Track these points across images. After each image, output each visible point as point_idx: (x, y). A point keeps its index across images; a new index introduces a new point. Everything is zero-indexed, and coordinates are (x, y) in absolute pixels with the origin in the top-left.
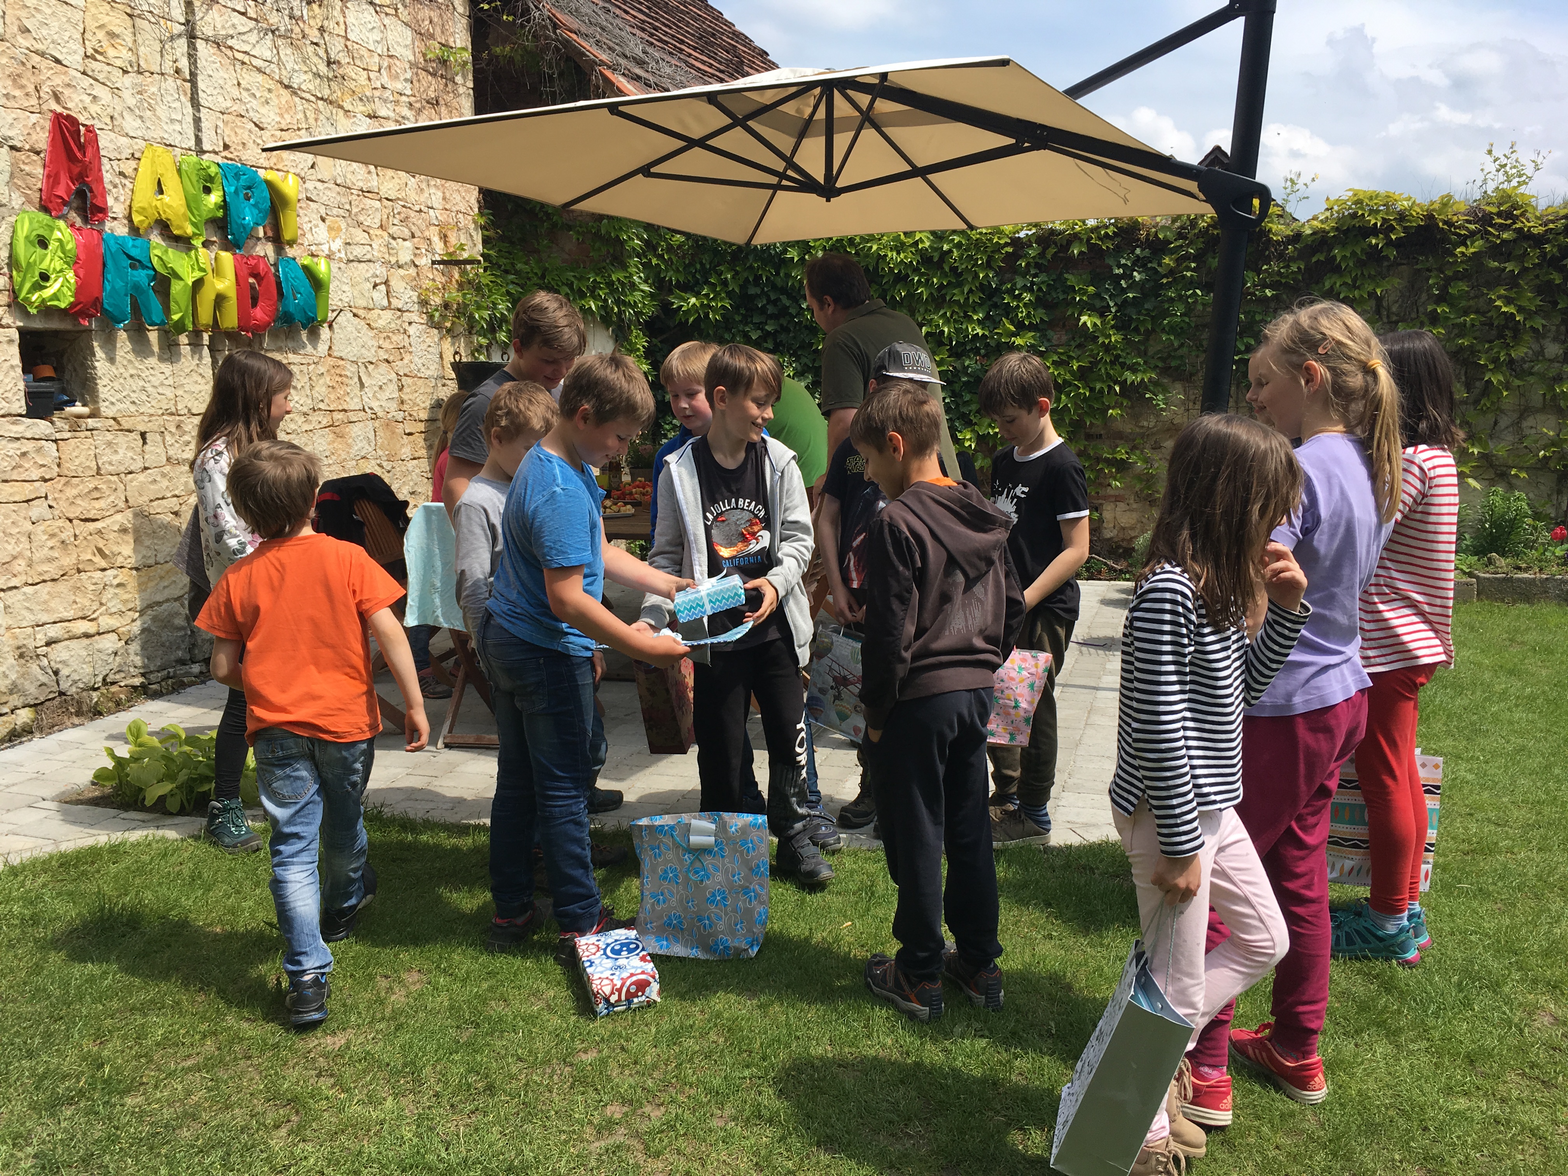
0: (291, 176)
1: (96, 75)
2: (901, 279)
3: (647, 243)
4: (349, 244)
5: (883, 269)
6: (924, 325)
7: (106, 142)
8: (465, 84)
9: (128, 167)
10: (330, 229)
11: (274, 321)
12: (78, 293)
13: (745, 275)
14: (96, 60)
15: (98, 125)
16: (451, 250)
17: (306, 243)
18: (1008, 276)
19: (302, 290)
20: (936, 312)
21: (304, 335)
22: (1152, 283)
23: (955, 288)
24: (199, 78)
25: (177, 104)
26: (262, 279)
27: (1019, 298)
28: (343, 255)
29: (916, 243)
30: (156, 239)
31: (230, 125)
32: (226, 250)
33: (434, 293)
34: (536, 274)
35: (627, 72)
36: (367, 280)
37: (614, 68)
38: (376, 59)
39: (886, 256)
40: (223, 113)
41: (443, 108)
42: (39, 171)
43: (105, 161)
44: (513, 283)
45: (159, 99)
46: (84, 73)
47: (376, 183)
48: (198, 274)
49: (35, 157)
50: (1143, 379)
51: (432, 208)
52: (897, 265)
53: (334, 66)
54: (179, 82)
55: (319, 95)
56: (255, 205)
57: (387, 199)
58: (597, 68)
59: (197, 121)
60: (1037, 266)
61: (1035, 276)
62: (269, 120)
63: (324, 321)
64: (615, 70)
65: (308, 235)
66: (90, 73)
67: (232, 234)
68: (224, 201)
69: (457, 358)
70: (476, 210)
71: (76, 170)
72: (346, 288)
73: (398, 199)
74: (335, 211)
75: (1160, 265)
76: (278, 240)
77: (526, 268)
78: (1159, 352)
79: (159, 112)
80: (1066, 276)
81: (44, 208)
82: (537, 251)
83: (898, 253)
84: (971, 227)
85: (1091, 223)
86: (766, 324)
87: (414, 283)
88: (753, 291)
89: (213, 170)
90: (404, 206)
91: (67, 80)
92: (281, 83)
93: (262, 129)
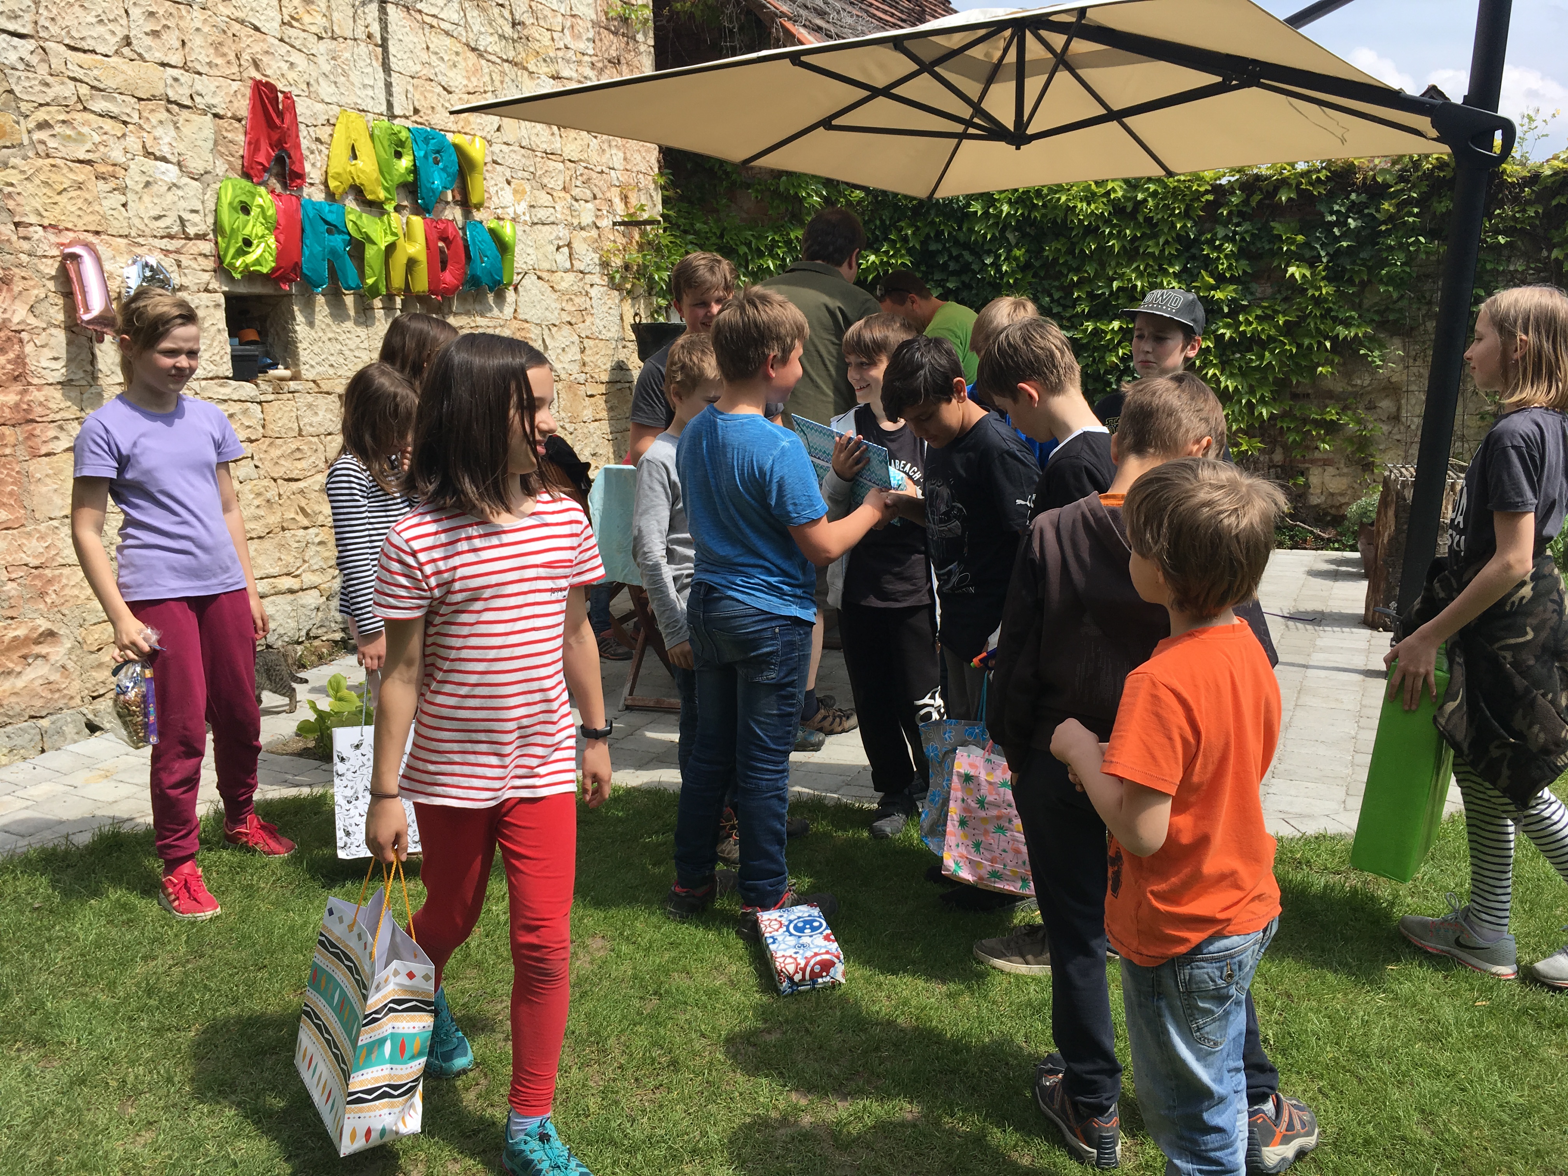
0: (478, 140)
1: (292, 41)
2: (1091, 231)
3: (826, 199)
4: (533, 206)
5: (1072, 221)
6: (1115, 279)
7: (303, 108)
8: (646, 42)
9: (323, 133)
10: (515, 192)
11: (463, 285)
12: (279, 257)
13: (927, 230)
14: (292, 27)
15: (295, 91)
16: (632, 211)
17: (493, 207)
18: (1207, 225)
19: (488, 253)
20: (1128, 265)
21: (491, 297)
22: (1369, 231)
23: (1150, 239)
24: (390, 43)
25: (369, 70)
26: (451, 242)
27: (1219, 249)
28: (527, 218)
29: (1108, 193)
30: (351, 204)
31: (420, 89)
32: (417, 214)
33: (615, 255)
34: (715, 234)
35: (807, 23)
36: (551, 242)
37: (794, 20)
38: (560, 19)
39: (1075, 207)
40: (413, 78)
41: (624, 67)
42: (241, 138)
43: (302, 127)
44: (692, 243)
45: (352, 65)
46: (281, 40)
47: (559, 145)
48: (390, 239)
49: (237, 125)
50: (1356, 335)
51: (613, 169)
52: (1087, 216)
53: (519, 27)
54: (371, 47)
55: (505, 57)
56: (444, 169)
57: (570, 161)
58: (778, 20)
59: (388, 86)
60: (1241, 214)
61: (1238, 225)
62: (457, 84)
63: (510, 284)
64: (796, 21)
65: (495, 199)
66: (287, 40)
67: (422, 199)
68: (415, 165)
69: (637, 319)
70: (656, 170)
71: (275, 137)
72: (530, 251)
73: (581, 160)
74: (520, 174)
75: (1378, 210)
76: (466, 204)
77: (705, 228)
78: (1376, 304)
79: (352, 78)
80: (1272, 224)
81: (247, 175)
82: (717, 211)
83: (1089, 204)
84: (1170, 174)
85: (1301, 167)
86: (947, 280)
87: (596, 245)
88: (933, 247)
89: (404, 135)
90: (586, 168)
91: (265, 48)
92: (468, 45)
93: (450, 92)
